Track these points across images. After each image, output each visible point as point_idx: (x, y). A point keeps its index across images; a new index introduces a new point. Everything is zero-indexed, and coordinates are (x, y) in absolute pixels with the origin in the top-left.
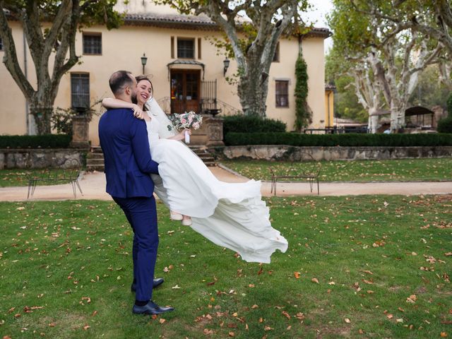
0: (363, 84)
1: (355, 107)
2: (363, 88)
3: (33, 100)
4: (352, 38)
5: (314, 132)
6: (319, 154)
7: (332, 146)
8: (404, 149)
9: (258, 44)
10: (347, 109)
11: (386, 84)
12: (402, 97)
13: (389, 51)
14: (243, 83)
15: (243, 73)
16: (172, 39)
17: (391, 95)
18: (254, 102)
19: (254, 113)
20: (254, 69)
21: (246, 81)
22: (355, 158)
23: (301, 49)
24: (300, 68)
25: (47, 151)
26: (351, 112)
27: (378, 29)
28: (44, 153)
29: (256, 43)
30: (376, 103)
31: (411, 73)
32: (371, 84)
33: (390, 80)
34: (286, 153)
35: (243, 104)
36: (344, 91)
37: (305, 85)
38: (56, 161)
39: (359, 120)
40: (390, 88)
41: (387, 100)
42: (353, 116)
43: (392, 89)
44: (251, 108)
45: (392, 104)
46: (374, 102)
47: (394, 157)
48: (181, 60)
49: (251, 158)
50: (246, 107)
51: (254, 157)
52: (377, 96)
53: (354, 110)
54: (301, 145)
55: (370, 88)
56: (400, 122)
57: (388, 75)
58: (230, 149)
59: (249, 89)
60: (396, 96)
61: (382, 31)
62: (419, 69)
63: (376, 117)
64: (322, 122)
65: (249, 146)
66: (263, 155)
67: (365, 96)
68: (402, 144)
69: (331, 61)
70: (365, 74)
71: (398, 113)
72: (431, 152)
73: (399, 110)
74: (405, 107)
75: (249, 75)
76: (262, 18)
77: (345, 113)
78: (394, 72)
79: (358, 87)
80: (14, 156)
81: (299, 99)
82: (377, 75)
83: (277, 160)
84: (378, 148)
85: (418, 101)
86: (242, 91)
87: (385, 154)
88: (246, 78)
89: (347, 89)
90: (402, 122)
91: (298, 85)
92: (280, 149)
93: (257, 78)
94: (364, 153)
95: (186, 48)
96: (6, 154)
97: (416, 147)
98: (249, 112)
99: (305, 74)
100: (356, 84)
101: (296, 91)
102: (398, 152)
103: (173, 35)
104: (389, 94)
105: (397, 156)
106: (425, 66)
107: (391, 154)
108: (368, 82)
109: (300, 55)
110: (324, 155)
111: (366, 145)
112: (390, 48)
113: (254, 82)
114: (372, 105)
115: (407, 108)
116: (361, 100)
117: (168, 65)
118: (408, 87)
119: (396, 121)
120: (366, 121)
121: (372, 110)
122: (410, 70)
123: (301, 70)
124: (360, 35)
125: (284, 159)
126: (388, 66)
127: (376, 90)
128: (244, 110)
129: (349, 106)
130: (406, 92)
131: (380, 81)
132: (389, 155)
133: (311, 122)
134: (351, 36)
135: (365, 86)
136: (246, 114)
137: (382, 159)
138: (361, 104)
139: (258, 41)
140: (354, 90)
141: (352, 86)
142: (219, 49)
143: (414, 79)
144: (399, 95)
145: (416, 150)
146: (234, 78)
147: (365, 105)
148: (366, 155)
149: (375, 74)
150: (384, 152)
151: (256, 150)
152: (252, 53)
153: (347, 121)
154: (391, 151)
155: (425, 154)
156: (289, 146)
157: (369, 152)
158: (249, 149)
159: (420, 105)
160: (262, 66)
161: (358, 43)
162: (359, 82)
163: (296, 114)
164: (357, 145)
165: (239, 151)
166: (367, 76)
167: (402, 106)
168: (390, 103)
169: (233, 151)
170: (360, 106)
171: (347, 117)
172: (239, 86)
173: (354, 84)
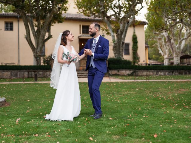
0: (161, 44)
1: (157, 55)
2: (162, 46)
3: (35, 52)
4: (157, 27)
5: (142, 65)
6: (145, 73)
7: (150, 70)
8: (178, 71)
9: (121, 31)
10: (154, 56)
11: (171, 45)
12: (178, 51)
13: (172, 31)
14: (115, 45)
15: (115, 41)
16: (80, 26)
17: (174, 50)
18: (119, 53)
19: (119, 57)
20: (119, 41)
21: (116, 45)
22: (159, 75)
23: (134, 30)
24: (135, 38)
25: (44, 71)
26: (156, 57)
27: (168, 22)
28: (42, 72)
29: (120, 31)
30: (167, 53)
31: (182, 40)
32: (165, 44)
33: (173, 43)
34: (133, 73)
35: (115, 54)
36: (152, 47)
37: (137, 45)
38: (47, 75)
39: (160, 61)
40: (173, 47)
41: (172, 52)
42: (157, 59)
43: (174, 47)
44: (118, 55)
45: (174, 54)
46: (167, 52)
47: (174, 74)
48: (84, 35)
49: (119, 74)
50: (116, 55)
51: (120, 74)
52: (168, 50)
53: (157, 56)
54: (138, 70)
55: (164, 46)
56: (178, 62)
57: (172, 41)
58: (111, 71)
59: (117, 48)
60: (176, 50)
61: (169, 22)
62: (185, 39)
63: (168, 60)
64: (144, 61)
65: (118, 70)
66: (123, 73)
67: (163, 50)
68: (177, 70)
69: (146, 33)
70: (162, 40)
71: (177, 58)
72: (188, 73)
73: (177, 56)
74: (180, 55)
75: (117, 43)
76: (123, 21)
77: (153, 58)
78: (175, 40)
79: (159, 46)
80: (31, 73)
81: (134, 51)
82: (168, 41)
83: (129, 75)
84: (168, 71)
85: (187, 52)
86: (114, 49)
87: (170, 73)
88: (116, 44)
89: (154, 46)
90: (179, 62)
91: (134, 45)
92: (130, 71)
93: (120, 44)
94: (162, 73)
95: (86, 29)
96: (28, 72)
97: (182, 71)
98: (117, 57)
99: (137, 41)
100: (158, 44)
101: (133, 48)
102: (175, 73)
103: (80, 24)
104: (173, 49)
105: (175, 74)
106: (188, 38)
107: (172, 73)
108: (164, 43)
109: (134, 32)
110: (147, 73)
111: (163, 70)
112: (173, 30)
113: (119, 45)
114: (166, 54)
115: (182, 55)
116: (161, 52)
117: (78, 37)
118: (181, 46)
119: (176, 61)
120: (163, 61)
121: (166, 56)
122: (182, 39)
123: (135, 39)
124: (160, 25)
125: (132, 75)
126: (172, 37)
127: (167, 47)
128: (115, 56)
129: (155, 54)
130: (180, 49)
131: (169, 44)
132: (172, 74)
133: (139, 61)
134: (156, 26)
135: (162, 45)
136: (116, 57)
137: (169, 75)
138: (160, 54)
139: (121, 30)
140: (157, 47)
141: (156, 45)
142: (103, 31)
143: (183, 43)
144: (177, 50)
145: (182, 72)
146: (111, 44)
147: (162, 54)
148: (163, 74)
149: (167, 40)
150: (170, 72)
151: (121, 71)
152: (119, 34)
153: (154, 61)
154: (173, 72)
155: (186, 74)
156: (133, 70)
157: (164, 73)
158: (118, 71)
159: (189, 54)
160: (122, 39)
161: (159, 29)
162: (159, 43)
163: (133, 58)
164: (159, 70)
165: (114, 72)
166: (163, 40)
167: (178, 55)
168: (173, 53)
169: (112, 72)
170: (160, 55)
171: (154, 60)
172: (113, 47)
173: (157, 44)
